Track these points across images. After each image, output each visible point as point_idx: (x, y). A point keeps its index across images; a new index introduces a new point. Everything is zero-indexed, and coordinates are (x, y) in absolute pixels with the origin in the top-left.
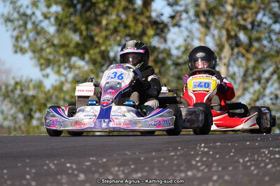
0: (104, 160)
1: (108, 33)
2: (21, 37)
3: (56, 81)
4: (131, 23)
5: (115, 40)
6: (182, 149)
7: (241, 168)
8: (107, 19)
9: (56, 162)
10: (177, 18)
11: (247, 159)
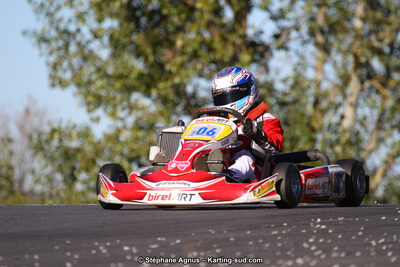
0: (178, 241)
1: (185, 58)
2: (61, 64)
3: (110, 127)
4: (217, 44)
5: (195, 69)
6: (289, 226)
7: (373, 254)
8: (183, 39)
9: (108, 244)
10: (283, 38)
11: (382, 240)
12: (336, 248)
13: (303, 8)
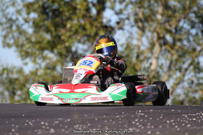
1: (71, 33)
2: (8, 36)
3: (33, 68)
4: (88, 26)
5: (76, 39)
6: (125, 113)
7: (168, 127)
9: (33, 121)
11: (173, 121)
12: (149, 124)
13: (132, 9)
